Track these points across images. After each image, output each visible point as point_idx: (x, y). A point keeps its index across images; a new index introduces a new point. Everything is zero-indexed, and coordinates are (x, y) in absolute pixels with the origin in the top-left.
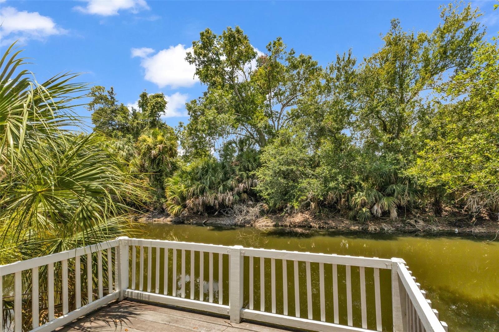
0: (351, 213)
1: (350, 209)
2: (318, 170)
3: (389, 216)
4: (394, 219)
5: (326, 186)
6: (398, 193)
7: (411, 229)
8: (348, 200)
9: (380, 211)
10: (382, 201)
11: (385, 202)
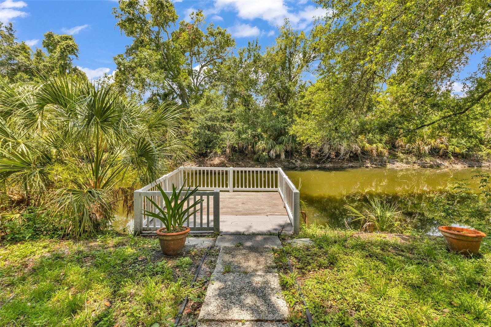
0: (255, 157)
1: (254, 153)
2: (234, 125)
3: (280, 158)
4: (283, 160)
5: (239, 137)
6: (286, 142)
7: (293, 166)
8: (253, 147)
9: (274, 155)
10: (276, 148)
11: (278, 148)
